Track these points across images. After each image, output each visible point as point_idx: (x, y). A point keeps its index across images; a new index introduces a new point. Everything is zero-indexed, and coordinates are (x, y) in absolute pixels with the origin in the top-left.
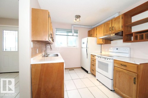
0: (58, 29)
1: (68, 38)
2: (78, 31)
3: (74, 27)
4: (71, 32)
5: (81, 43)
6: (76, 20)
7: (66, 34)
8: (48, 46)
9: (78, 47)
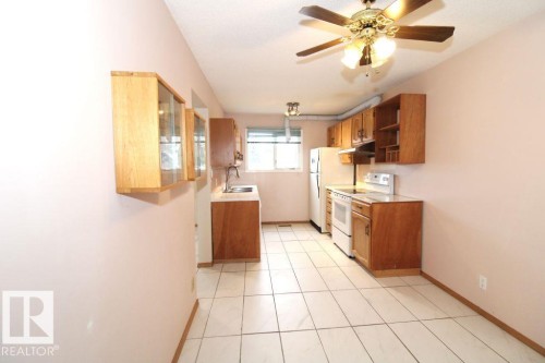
0: (251, 129)
1: (275, 149)
2: (302, 131)
3: (290, 121)
4: (283, 133)
5: (308, 161)
6: (289, 111)
7: (272, 139)
8: (233, 172)
9: (301, 170)
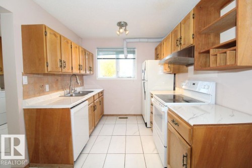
2: (136, 50)
3: (127, 43)
4: (122, 52)
7: (114, 56)
9: (136, 78)
